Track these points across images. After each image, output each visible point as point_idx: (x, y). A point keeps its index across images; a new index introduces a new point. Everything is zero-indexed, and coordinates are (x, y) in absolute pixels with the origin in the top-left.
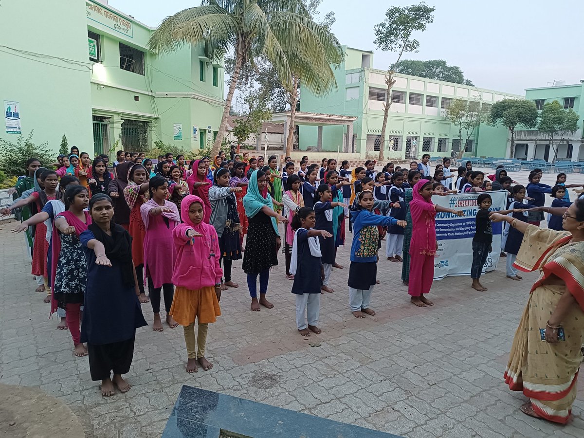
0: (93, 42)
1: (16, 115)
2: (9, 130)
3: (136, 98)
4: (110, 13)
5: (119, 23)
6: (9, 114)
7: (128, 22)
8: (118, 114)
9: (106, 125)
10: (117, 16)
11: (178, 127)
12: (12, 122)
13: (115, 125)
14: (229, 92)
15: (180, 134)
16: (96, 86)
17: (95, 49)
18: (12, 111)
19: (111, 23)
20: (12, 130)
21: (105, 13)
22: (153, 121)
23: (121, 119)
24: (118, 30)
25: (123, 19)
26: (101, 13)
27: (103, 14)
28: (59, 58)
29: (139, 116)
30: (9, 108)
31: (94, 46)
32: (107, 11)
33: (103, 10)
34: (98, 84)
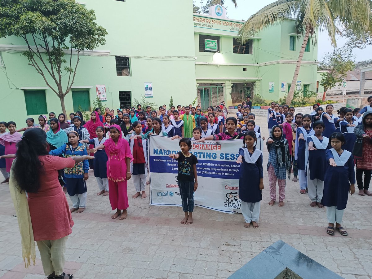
0: (215, 42)
1: (151, 89)
2: (147, 96)
3: (244, 69)
4: (227, 22)
5: (233, 27)
6: (147, 89)
7: (241, 24)
8: (229, 80)
9: (222, 88)
10: (231, 22)
11: (271, 84)
12: (148, 92)
13: (227, 87)
14: (299, 56)
15: (273, 88)
16: (215, 66)
17: (216, 46)
18: (149, 87)
19: (227, 28)
20: (148, 96)
21: (223, 23)
22: (257, 82)
23: (232, 83)
24: (233, 31)
25: (237, 23)
26: (220, 24)
27: (222, 24)
28: (175, 57)
29: (245, 80)
30: (147, 85)
31: (216, 44)
32: (225, 22)
33: (222, 21)
34: (216, 65)
